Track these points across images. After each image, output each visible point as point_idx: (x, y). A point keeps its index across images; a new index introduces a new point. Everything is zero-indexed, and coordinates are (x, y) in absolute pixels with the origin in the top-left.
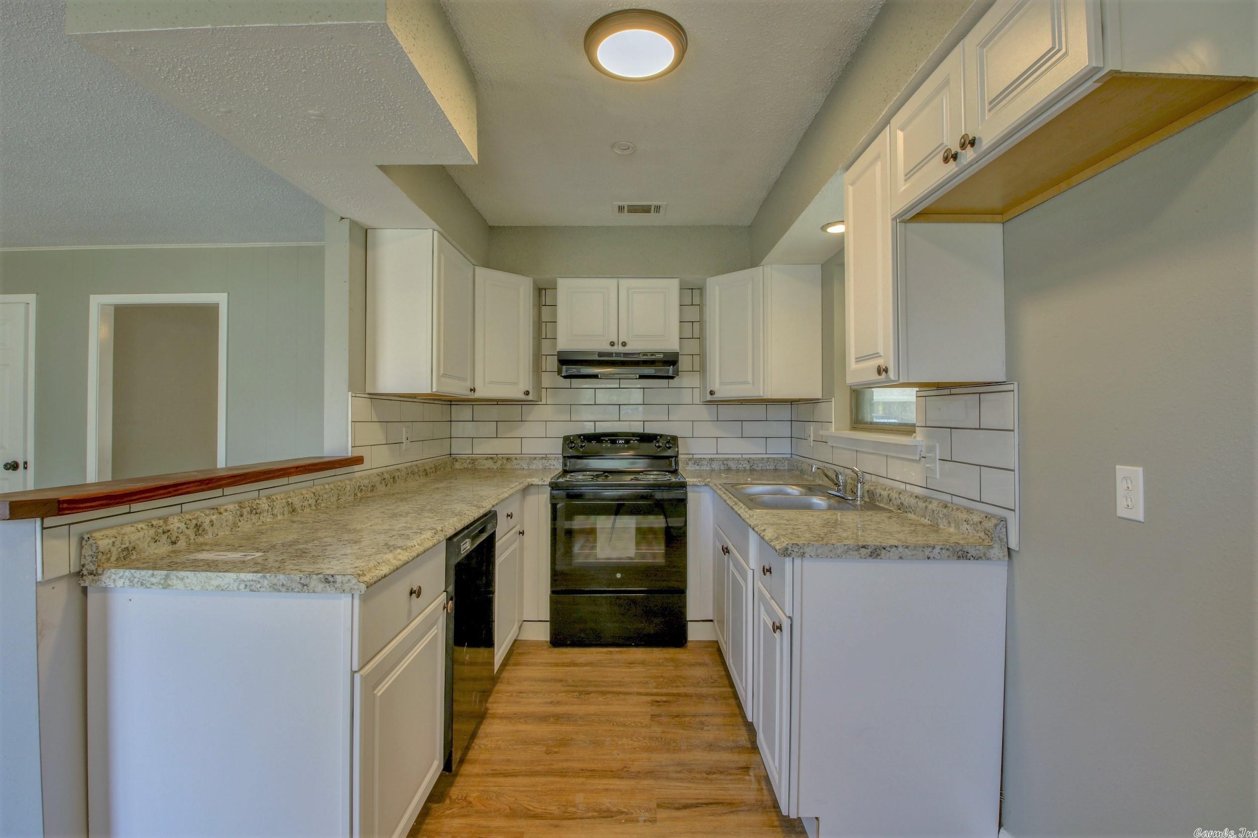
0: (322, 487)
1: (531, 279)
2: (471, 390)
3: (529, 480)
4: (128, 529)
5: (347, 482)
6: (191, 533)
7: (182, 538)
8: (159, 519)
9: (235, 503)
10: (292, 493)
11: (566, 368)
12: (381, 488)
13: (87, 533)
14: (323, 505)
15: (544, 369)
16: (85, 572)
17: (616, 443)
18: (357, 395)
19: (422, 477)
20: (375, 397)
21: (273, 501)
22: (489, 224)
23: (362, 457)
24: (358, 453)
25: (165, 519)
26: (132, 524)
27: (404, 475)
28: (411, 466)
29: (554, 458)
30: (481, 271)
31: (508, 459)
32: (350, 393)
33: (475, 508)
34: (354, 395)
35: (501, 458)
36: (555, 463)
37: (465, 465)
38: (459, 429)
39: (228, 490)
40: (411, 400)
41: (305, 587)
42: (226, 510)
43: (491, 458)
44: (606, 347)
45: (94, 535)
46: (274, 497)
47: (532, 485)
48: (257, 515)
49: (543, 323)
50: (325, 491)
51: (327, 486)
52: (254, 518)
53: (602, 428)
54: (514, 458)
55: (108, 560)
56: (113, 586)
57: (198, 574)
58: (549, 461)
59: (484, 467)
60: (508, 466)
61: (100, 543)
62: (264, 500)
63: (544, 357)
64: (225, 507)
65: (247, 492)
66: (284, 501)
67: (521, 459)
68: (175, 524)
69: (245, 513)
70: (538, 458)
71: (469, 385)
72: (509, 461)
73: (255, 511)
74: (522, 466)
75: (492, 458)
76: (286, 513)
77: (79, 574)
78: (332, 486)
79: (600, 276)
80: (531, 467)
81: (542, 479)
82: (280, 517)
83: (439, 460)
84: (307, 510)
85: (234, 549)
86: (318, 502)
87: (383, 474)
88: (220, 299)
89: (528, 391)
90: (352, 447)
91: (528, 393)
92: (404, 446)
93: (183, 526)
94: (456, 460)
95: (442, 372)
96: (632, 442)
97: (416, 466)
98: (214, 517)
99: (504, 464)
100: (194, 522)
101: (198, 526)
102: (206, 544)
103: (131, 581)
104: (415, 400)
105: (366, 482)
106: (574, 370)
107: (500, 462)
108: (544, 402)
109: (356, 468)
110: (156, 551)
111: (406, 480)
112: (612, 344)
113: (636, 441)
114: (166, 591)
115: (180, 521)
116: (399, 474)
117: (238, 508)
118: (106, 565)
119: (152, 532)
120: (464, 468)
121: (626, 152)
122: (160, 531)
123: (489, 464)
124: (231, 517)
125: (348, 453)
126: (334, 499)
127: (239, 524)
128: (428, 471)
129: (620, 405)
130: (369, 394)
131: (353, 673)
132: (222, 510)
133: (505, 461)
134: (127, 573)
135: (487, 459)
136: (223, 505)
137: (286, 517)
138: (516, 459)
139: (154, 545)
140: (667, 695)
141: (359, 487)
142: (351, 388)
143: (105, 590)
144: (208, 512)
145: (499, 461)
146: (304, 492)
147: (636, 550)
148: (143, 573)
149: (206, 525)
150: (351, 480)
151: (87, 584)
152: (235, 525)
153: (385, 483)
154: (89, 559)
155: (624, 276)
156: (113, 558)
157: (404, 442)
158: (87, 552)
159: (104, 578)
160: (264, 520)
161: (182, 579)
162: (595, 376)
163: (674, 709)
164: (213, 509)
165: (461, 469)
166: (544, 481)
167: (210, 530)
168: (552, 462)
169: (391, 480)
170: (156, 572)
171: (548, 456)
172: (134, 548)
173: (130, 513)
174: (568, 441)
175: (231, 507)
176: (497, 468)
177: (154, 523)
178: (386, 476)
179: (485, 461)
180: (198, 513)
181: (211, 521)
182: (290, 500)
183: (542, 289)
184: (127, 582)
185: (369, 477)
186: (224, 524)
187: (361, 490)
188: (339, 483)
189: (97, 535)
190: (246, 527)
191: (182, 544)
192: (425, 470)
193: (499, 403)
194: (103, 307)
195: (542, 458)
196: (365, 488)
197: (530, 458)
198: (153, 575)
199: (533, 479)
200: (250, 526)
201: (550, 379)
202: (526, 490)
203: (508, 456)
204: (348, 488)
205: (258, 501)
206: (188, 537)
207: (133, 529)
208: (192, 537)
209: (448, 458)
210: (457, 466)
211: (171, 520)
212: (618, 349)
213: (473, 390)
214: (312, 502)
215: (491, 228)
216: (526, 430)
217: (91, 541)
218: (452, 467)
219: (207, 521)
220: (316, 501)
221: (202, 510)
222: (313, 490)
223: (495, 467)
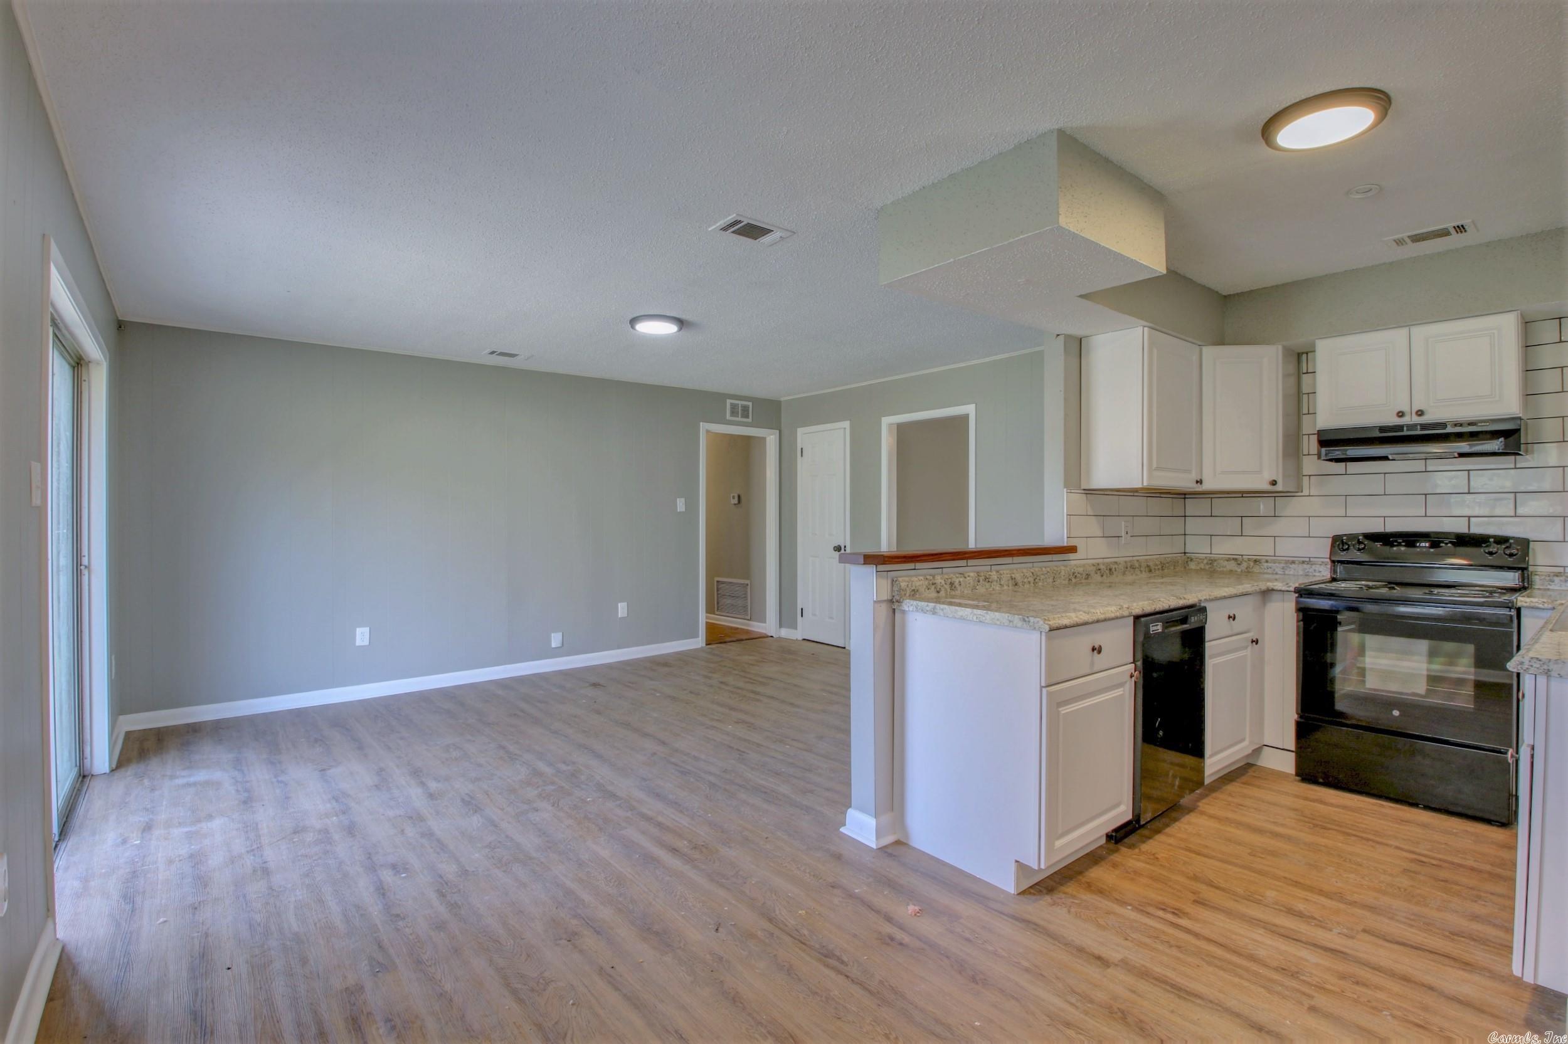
0: (1040, 569)
1: (1280, 347)
2: (1197, 482)
3: (1270, 585)
4: (914, 579)
5: (1063, 568)
6: (947, 587)
7: (943, 589)
8: (930, 575)
9: (974, 572)
10: (1015, 571)
11: (1326, 450)
12: (1098, 578)
13: (896, 577)
14: (1040, 584)
15: (1306, 452)
16: (894, 600)
17: (1415, 546)
18: (1073, 491)
19: (1144, 573)
20: (1089, 492)
21: (1001, 575)
22: (1224, 294)
23: (1076, 547)
24: (1073, 542)
25: (934, 577)
26: (916, 576)
27: (1122, 568)
28: (1131, 561)
29: (1320, 563)
30: (1209, 352)
31: (1255, 561)
32: (1065, 490)
33: (1175, 598)
34: (1069, 491)
35: (1246, 560)
36: (1322, 568)
37: (1202, 566)
38: (1192, 525)
39: (971, 562)
40: (1132, 494)
41: (1011, 623)
42: (969, 576)
43: (1233, 559)
44: (1393, 420)
45: (899, 579)
46: (1002, 572)
47: (1273, 590)
48: (990, 583)
49: (1304, 395)
50: (1042, 573)
51: (1044, 569)
52: (988, 585)
53: (1393, 527)
54: (1264, 561)
55: (905, 594)
56: (907, 610)
57: (951, 607)
58: (1313, 567)
59: (1225, 569)
60: (1256, 569)
61: (901, 584)
62: (994, 573)
63: (1306, 438)
64: (968, 574)
65: (983, 564)
66: (1009, 575)
67: (1274, 562)
68: (939, 580)
69: (981, 580)
70: (1297, 562)
71: (1194, 476)
72: (1258, 563)
73: (987, 579)
74: (1274, 570)
75: (1236, 560)
76: (1010, 585)
77: (891, 601)
78: (1048, 569)
79: (1379, 328)
80: (1287, 572)
81: (1287, 584)
82: (1006, 587)
83: (1168, 558)
84: (1027, 586)
85: (973, 600)
86: (1037, 580)
87: (1098, 564)
88: (970, 409)
89: (1275, 481)
90: (1068, 537)
91: (1274, 483)
92: (1123, 540)
93: (943, 582)
94: (1191, 560)
95: (1155, 465)
96: (1442, 545)
97: (1138, 561)
98: (961, 579)
99: (1251, 567)
100: (950, 580)
101: (952, 584)
102: (957, 596)
103: (917, 608)
104: (1136, 494)
105: (1081, 570)
106: (1338, 452)
107: (1245, 565)
108: (1306, 492)
109: (1072, 556)
110: (929, 595)
111: (1124, 574)
112: (1401, 414)
113: (1449, 545)
114: (933, 616)
115: (941, 579)
116: (1116, 566)
117: (976, 575)
118: (905, 598)
119: (927, 582)
120: (1201, 569)
121: (1370, 194)
122: (931, 582)
123: (1232, 565)
124: (972, 581)
125: (1064, 543)
126: (1051, 580)
127: (977, 587)
128: (1153, 567)
129: (1426, 495)
130: (1084, 490)
131: (1042, 687)
132: (966, 576)
133: (1252, 564)
134: (915, 603)
135: (1228, 560)
136: (967, 572)
137: (1011, 588)
138: (1267, 562)
139: (927, 591)
140: (1440, 860)
141: (1073, 574)
142: (1066, 486)
143: (904, 612)
144: (957, 575)
145: (1243, 562)
146: (1025, 571)
147: (1428, 686)
148: (923, 603)
149: (956, 584)
150: (1066, 566)
151: (895, 607)
152: (974, 588)
153: (1100, 572)
154: (896, 592)
155: (1419, 322)
156: (907, 595)
157: (1123, 535)
158: (896, 589)
159: (903, 604)
160: (994, 587)
161: (942, 610)
162: (1385, 458)
163: (1443, 874)
164: (961, 574)
165: (1198, 570)
166: (1290, 587)
167: (959, 588)
168: (1317, 567)
169: (1108, 572)
170: (929, 604)
171: (1312, 559)
172: (917, 591)
173: (915, 569)
174: (1340, 543)
175: (972, 574)
176: (1242, 571)
177: (928, 577)
178: (1102, 567)
179: (1226, 562)
180: (952, 575)
181: (960, 582)
182: (1013, 575)
183: (1303, 353)
184: (915, 609)
185: (1084, 566)
186: (968, 585)
187: (1076, 576)
188: (1055, 568)
189: (900, 579)
190: (981, 590)
191: (942, 593)
192: (1148, 566)
193: (1244, 495)
194: (890, 425)
195: (1303, 562)
196: (1079, 575)
197: (1287, 562)
198: (928, 605)
199: (1275, 584)
200: (985, 590)
201: (1311, 464)
202: (1266, 594)
203: (1258, 557)
204: (1063, 573)
205: (990, 573)
206: (946, 590)
207: (916, 579)
208: (949, 590)
209: (1181, 557)
210: (1192, 566)
211: (936, 577)
212: (1410, 419)
213: (1199, 482)
214: (1031, 579)
215: (1226, 297)
216: (1279, 527)
217: (897, 582)
218: (1185, 567)
219: (957, 581)
220: (1034, 580)
221: (954, 573)
222: (1032, 570)
223: (1239, 570)
